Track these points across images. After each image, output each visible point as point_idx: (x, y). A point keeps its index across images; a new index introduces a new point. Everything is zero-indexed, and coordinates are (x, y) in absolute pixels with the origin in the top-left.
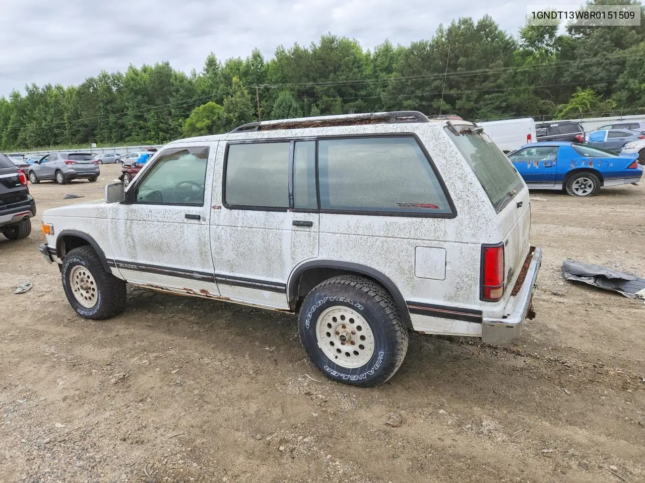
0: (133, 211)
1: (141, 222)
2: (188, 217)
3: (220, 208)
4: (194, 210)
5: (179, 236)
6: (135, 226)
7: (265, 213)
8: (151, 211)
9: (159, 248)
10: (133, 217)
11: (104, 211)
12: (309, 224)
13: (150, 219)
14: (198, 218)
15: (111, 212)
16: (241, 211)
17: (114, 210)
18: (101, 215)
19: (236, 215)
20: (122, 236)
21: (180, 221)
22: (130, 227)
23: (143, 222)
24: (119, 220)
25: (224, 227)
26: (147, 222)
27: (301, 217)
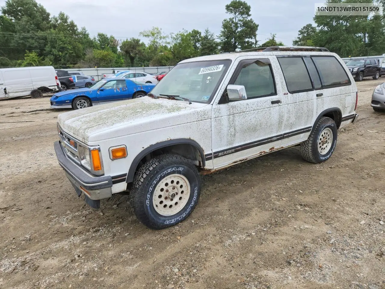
0: (233, 107)
1: (241, 114)
2: (273, 103)
3: (287, 94)
4: (274, 98)
5: (268, 117)
6: (237, 118)
7: (306, 92)
8: (247, 104)
9: (254, 129)
10: (235, 112)
11: (205, 113)
12: (322, 95)
13: (248, 110)
14: (278, 102)
15: (213, 113)
16: (297, 94)
17: (216, 110)
18: (203, 117)
19: (295, 96)
20: (225, 129)
21: (268, 106)
22: (233, 120)
23: (243, 113)
24: (222, 117)
25: (291, 104)
26: (246, 113)
27: (318, 92)
